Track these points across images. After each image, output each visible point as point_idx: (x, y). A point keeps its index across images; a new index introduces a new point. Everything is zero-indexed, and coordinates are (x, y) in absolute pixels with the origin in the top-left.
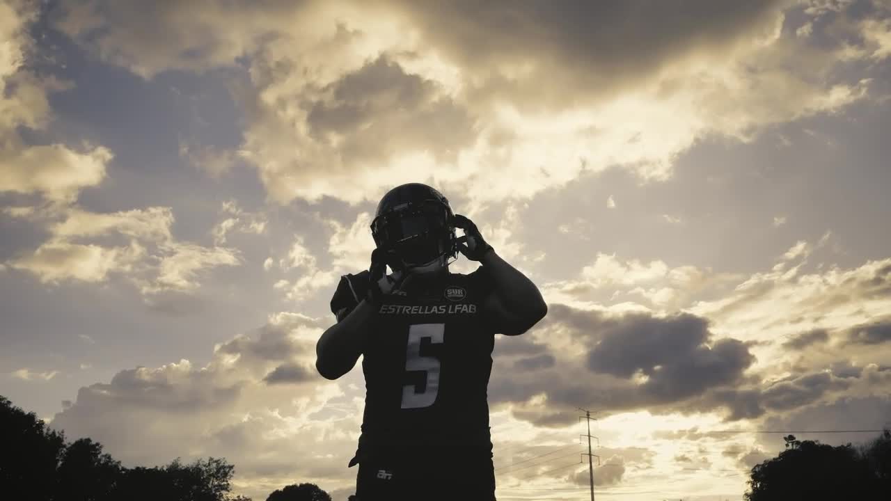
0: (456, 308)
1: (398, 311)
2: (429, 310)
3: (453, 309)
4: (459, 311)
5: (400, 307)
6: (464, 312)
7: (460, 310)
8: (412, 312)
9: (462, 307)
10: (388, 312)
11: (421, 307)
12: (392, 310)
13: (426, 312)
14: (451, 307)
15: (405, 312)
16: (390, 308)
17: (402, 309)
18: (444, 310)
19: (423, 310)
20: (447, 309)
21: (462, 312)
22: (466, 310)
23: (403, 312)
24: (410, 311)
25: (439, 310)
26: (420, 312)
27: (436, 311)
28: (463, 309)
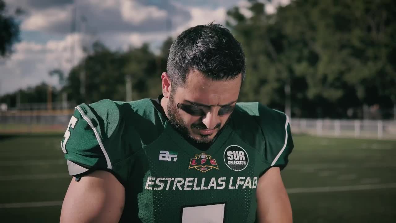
0: (238, 182)
1: (168, 185)
2: (206, 185)
3: (234, 184)
4: (241, 186)
5: (169, 180)
6: (247, 187)
7: (243, 185)
8: (185, 188)
9: (245, 181)
10: (156, 189)
11: (196, 179)
12: (159, 186)
13: (203, 188)
14: (232, 178)
15: (177, 187)
16: (158, 183)
17: (172, 182)
18: (224, 184)
19: (199, 185)
20: (227, 182)
21: (244, 187)
22: (250, 185)
23: (174, 188)
24: (183, 186)
25: (218, 185)
26: (195, 188)
27: (215, 185)
28: (246, 184)
